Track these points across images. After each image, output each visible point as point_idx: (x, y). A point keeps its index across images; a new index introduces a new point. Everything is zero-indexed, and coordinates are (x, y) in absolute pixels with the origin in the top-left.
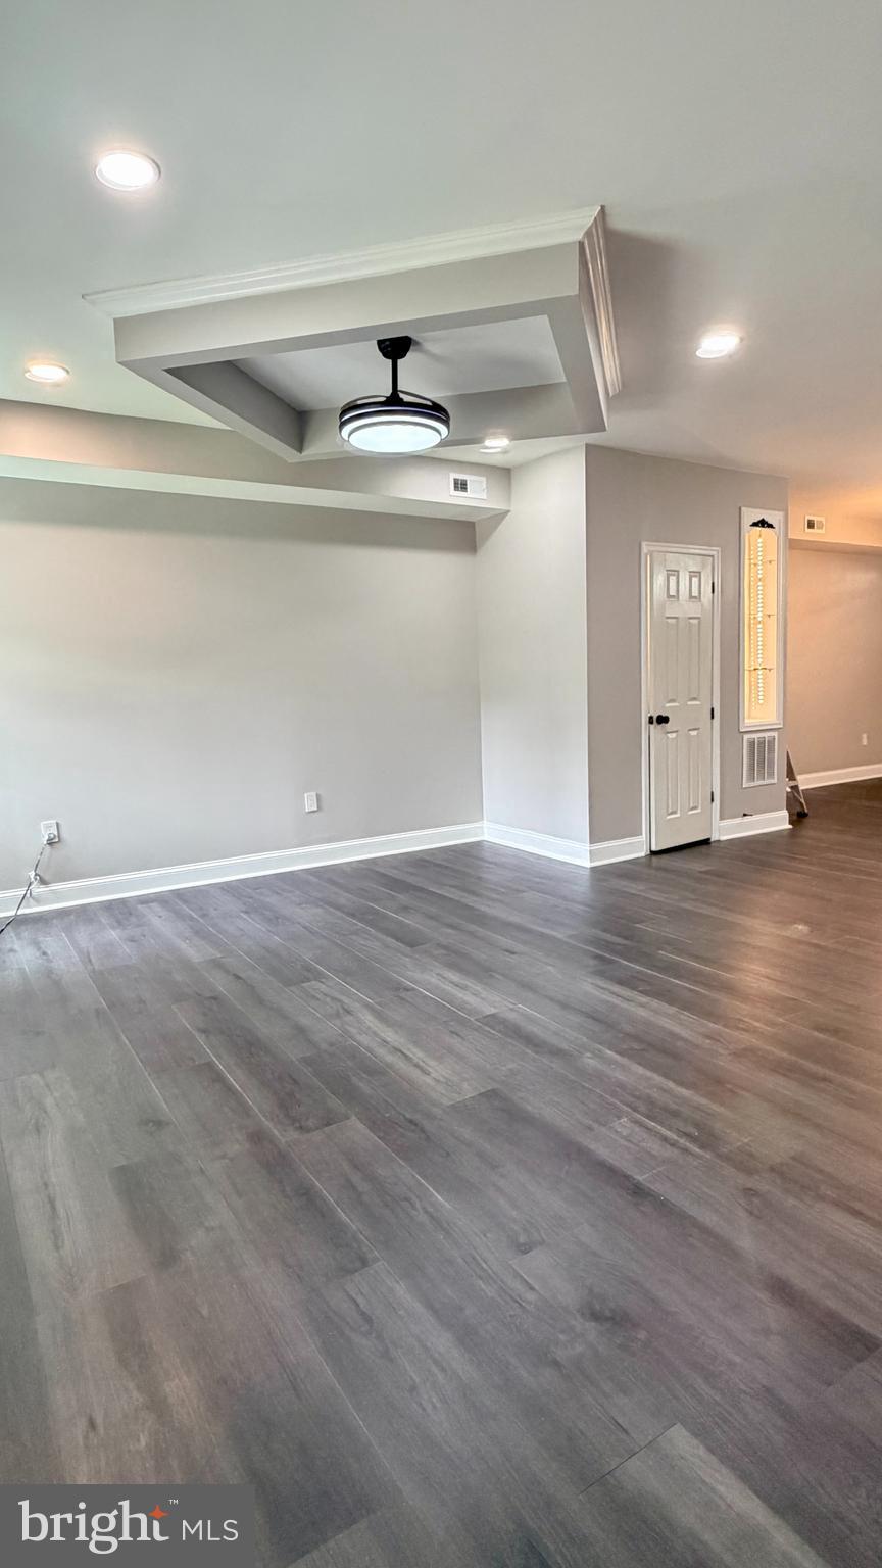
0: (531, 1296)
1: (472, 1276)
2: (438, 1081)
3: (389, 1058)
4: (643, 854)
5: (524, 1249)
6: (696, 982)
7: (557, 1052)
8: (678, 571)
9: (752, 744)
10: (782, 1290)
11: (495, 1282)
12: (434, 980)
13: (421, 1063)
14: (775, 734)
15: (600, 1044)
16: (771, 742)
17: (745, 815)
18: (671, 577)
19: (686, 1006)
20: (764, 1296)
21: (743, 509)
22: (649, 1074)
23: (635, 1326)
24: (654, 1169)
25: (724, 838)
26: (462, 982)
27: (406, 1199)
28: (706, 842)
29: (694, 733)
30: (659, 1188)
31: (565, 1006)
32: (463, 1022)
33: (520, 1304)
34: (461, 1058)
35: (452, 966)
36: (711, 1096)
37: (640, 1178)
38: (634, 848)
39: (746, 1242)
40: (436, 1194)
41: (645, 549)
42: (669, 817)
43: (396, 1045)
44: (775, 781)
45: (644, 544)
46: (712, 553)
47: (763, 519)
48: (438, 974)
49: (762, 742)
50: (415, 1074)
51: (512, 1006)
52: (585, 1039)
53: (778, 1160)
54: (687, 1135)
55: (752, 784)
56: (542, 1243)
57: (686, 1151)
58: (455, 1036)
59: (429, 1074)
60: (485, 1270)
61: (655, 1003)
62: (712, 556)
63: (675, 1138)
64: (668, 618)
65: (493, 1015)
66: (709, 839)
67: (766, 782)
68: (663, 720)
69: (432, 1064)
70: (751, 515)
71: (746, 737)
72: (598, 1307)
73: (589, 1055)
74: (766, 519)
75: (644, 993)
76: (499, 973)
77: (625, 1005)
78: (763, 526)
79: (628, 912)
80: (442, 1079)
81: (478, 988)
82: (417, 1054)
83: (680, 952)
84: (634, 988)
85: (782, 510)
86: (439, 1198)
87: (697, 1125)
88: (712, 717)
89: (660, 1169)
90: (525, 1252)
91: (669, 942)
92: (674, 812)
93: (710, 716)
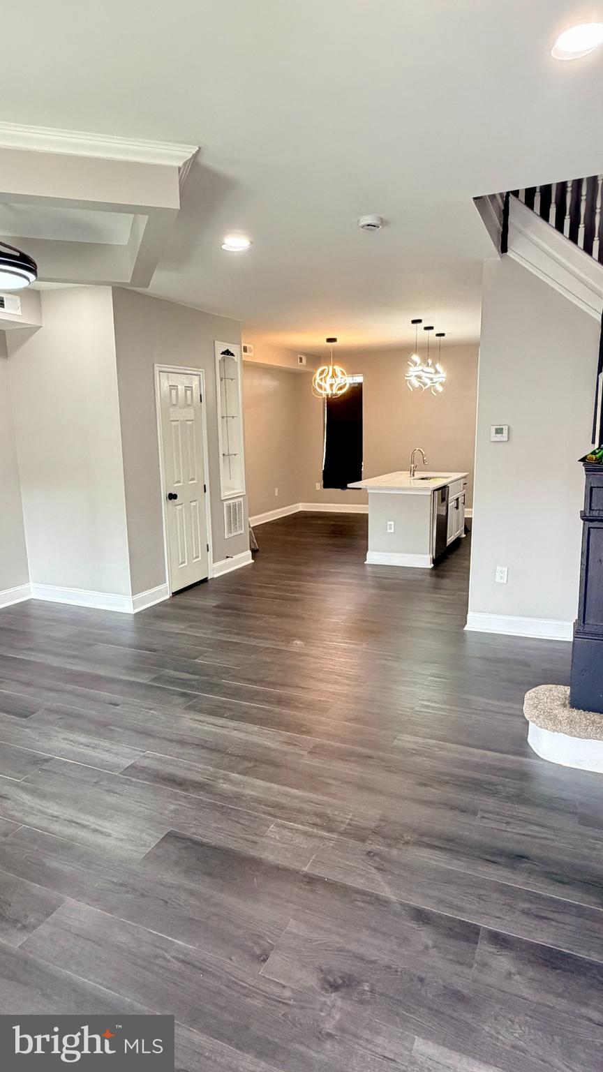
0: (287, 993)
1: (240, 998)
2: (121, 840)
3: (70, 831)
4: (168, 597)
5: (263, 958)
6: (261, 701)
7: (199, 786)
8: (177, 386)
9: (229, 507)
10: (421, 916)
11: (257, 993)
12: (64, 745)
13: (97, 827)
14: (241, 499)
15: (225, 769)
16: (240, 505)
17: (227, 557)
18: (173, 391)
19: (262, 722)
20: (413, 925)
21: (216, 342)
22: (269, 785)
23: (359, 983)
24: (310, 859)
25: (216, 576)
26: (90, 741)
27: (156, 956)
28: (205, 580)
29: (193, 504)
30: (319, 872)
31: (182, 743)
32: (111, 779)
33: (283, 1003)
34: (127, 812)
35: (71, 728)
36: (313, 789)
37: (306, 869)
38: (161, 594)
39: (387, 892)
40: (176, 941)
41: (157, 369)
42: (180, 566)
43: (67, 816)
44: (243, 532)
45: (156, 365)
46: (199, 373)
47: (228, 350)
48: (64, 739)
49: (235, 505)
50: (100, 840)
51: (143, 754)
52: (212, 769)
53: (373, 824)
54: (315, 825)
55: (231, 535)
56: (272, 948)
57: (322, 838)
58: (112, 794)
59: (109, 835)
60: (245, 988)
61: (242, 725)
62: (199, 375)
63: (310, 830)
64: (172, 421)
65: (132, 766)
66: (207, 578)
67: (238, 533)
68: (172, 497)
69: (106, 826)
70: (221, 347)
71: (225, 503)
72: (332, 980)
73: (221, 781)
74: (230, 350)
75: (232, 718)
76: (117, 726)
77: (225, 732)
78: (228, 355)
79: (183, 650)
80: (122, 836)
81: (106, 744)
82: (90, 820)
83: (236, 677)
84: (222, 716)
85: (238, 344)
86: (180, 943)
87: (316, 814)
88: (205, 491)
89: (313, 858)
90: (264, 960)
91: (226, 671)
92: (183, 563)
93: (203, 490)
